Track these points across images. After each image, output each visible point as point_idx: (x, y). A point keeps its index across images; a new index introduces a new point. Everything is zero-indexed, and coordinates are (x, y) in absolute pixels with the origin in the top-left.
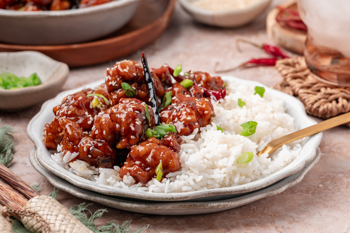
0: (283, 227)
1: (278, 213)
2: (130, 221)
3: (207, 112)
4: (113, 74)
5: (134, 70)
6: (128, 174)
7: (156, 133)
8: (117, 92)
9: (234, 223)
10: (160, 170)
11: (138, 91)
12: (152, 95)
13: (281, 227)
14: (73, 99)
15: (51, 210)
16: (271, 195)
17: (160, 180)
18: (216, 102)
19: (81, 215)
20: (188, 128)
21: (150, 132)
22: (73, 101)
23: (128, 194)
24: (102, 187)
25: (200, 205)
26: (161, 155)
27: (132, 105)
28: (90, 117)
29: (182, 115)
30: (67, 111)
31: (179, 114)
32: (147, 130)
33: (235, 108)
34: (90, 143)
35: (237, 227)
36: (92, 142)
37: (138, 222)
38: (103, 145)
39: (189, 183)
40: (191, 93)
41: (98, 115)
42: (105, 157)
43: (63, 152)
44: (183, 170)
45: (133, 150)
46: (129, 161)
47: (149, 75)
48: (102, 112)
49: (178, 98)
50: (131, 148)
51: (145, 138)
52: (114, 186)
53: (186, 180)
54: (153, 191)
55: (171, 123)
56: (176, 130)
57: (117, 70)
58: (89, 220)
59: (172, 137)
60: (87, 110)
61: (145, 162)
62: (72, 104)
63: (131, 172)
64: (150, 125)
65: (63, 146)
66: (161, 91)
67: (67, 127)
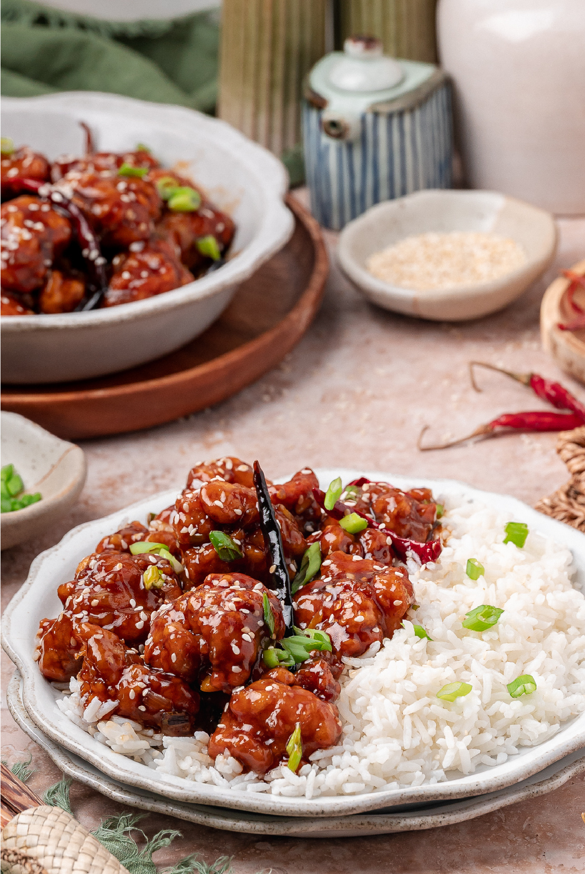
0: (562, 868)
1: (551, 831)
2: (230, 856)
3: (401, 602)
4: (191, 510)
5: (237, 502)
6: (227, 752)
7: (287, 657)
8: (201, 551)
9: (456, 857)
10: (296, 746)
11: (246, 547)
12: (277, 561)
13: (557, 866)
14: (103, 568)
15: (61, 843)
16: (537, 795)
17: (296, 767)
18: (420, 567)
19: (125, 842)
20: (356, 641)
21: (273, 654)
22: (103, 574)
24: (171, 785)
25: (382, 823)
26: (298, 712)
27: (233, 593)
28: (140, 611)
29: (345, 609)
30: (90, 599)
31: (338, 607)
32: (266, 648)
33: (461, 582)
34: (142, 681)
35: (462, 867)
36: (146, 678)
37: (247, 853)
38: (171, 685)
39: (359, 774)
40: (364, 549)
41: (158, 611)
42: (175, 711)
43: (84, 699)
44: (346, 744)
45: (237, 700)
46: (228, 723)
47: (268, 512)
48: (167, 604)
49: (335, 562)
50: (232, 693)
51: (263, 668)
52: (195, 780)
53: (352, 768)
54: (280, 794)
55: (320, 625)
56: (332, 643)
57: (199, 500)
58: (143, 853)
59: (322, 665)
60: (132, 594)
61: (264, 727)
62: (99, 581)
63: (232, 749)
64: (274, 637)
65: (82, 682)
66: (297, 544)
67: (91, 642)
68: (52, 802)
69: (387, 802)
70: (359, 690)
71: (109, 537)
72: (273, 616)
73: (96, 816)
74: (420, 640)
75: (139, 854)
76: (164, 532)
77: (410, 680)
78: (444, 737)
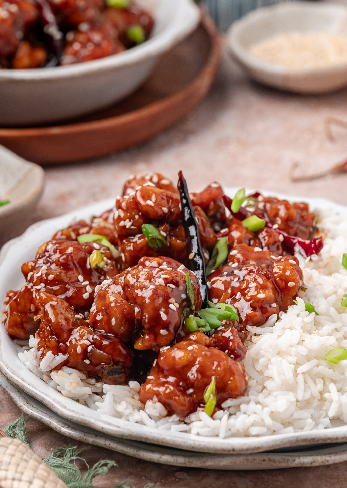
3: (294, 283)
4: (128, 208)
5: (165, 202)
6: (155, 399)
7: (204, 324)
8: (135, 240)
10: (212, 396)
11: (171, 238)
12: (195, 249)
14: (58, 251)
15: (19, 469)
17: (211, 413)
18: (305, 258)
19: (70, 469)
20: (258, 313)
21: (193, 321)
22: (58, 255)
23: (155, 439)
24: (109, 424)
25: (281, 460)
26: (214, 368)
27: (162, 272)
28: (86, 286)
29: (250, 288)
30: (47, 275)
31: (244, 286)
32: (187, 316)
33: (338, 271)
34: (87, 339)
36: (91, 337)
37: (169, 481)
38: (110, 343)
39: (263, 420)
40: (261, 243)
41: (101, 285)
42: (113, 364)
43: (40, 352)
44: (252, 395)
45: (164, 356)
46: (156, 375)
47: (189, 211)
48: (108, 280)
49: (240, 252)
50: (159, 351)
51: (184, 332)
52: (128, 420)
53: (257, 414)
54: (198, 434)
55: (229, 300)
56: (239, 314)
57: (134, 201)
58: (85, 478)
59: (232, 331)
60: (81, 272)
61: (185, 379)
62: (55, 260)
63: (160, 396)
64: (194, 308)
65: (39, 340)
66: (210, 237)
67: (48, 307)
68: (12, 434)
69: (286, 443)
70: (261, 352)
71: (62, 230)
72: (194, 291)
73: (48, 447)
74: (309, 314)
75: (82, 479)
76: (105, 228)
77: (302, 345)
78: (330, 392)
